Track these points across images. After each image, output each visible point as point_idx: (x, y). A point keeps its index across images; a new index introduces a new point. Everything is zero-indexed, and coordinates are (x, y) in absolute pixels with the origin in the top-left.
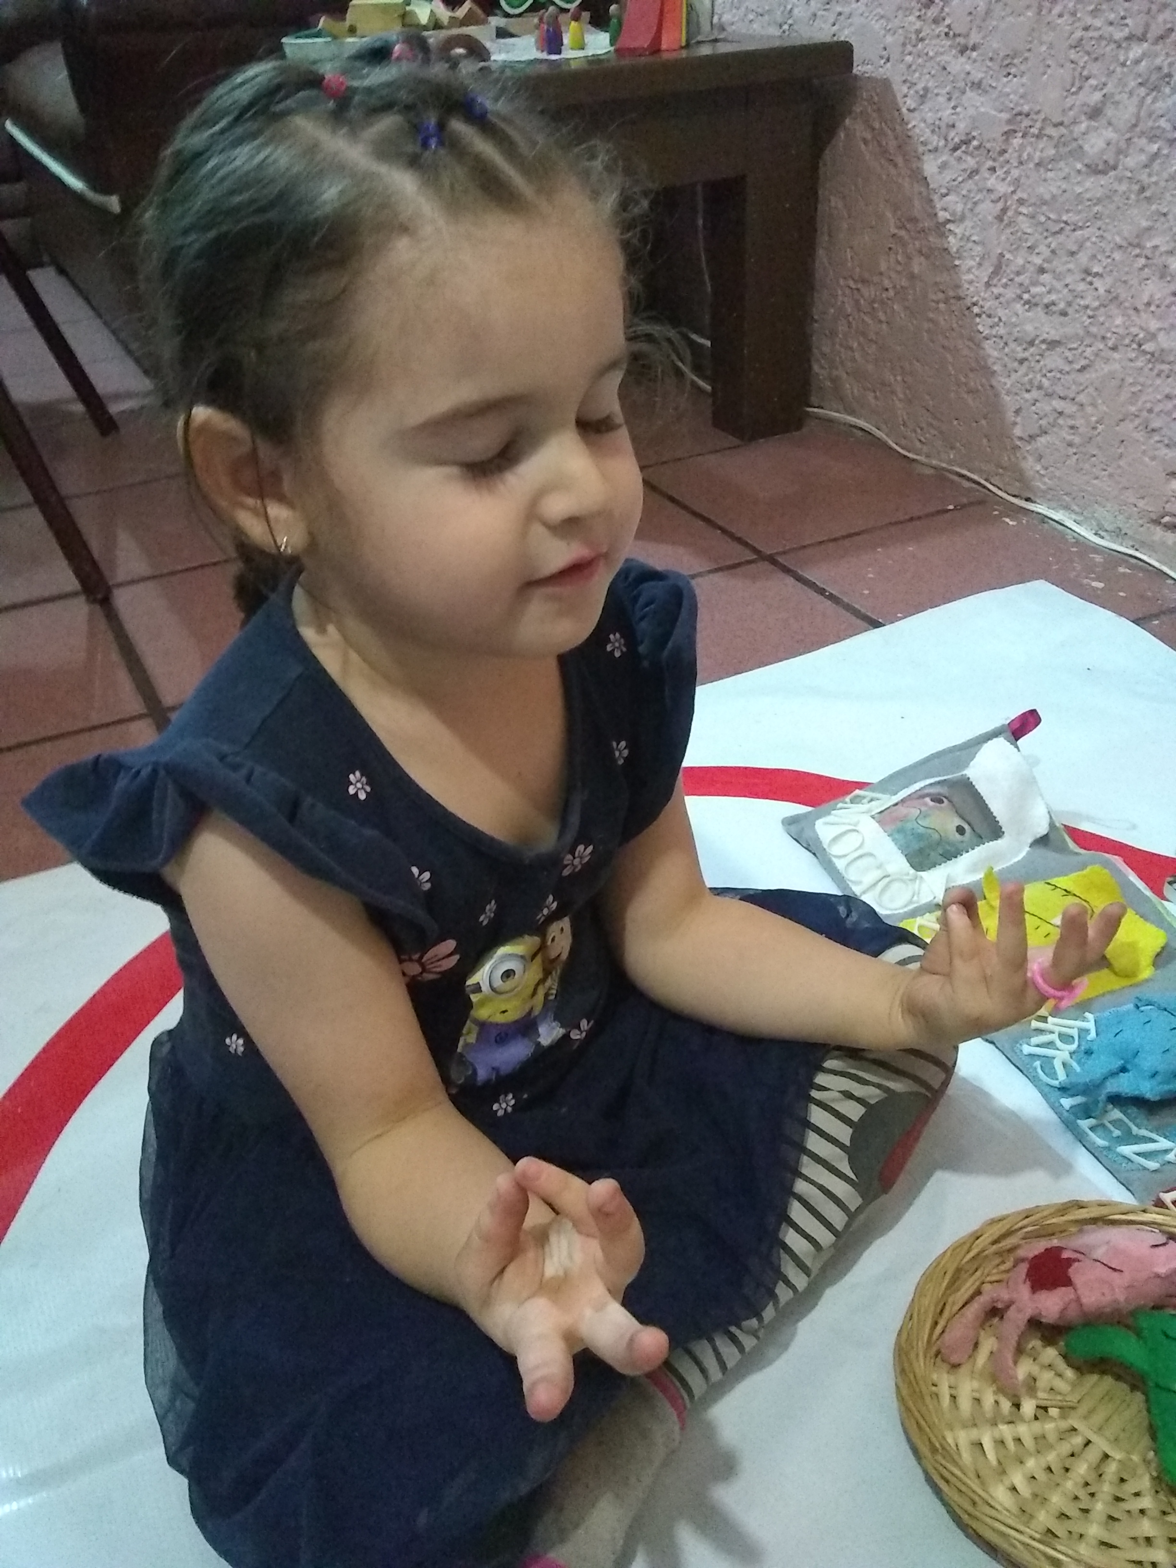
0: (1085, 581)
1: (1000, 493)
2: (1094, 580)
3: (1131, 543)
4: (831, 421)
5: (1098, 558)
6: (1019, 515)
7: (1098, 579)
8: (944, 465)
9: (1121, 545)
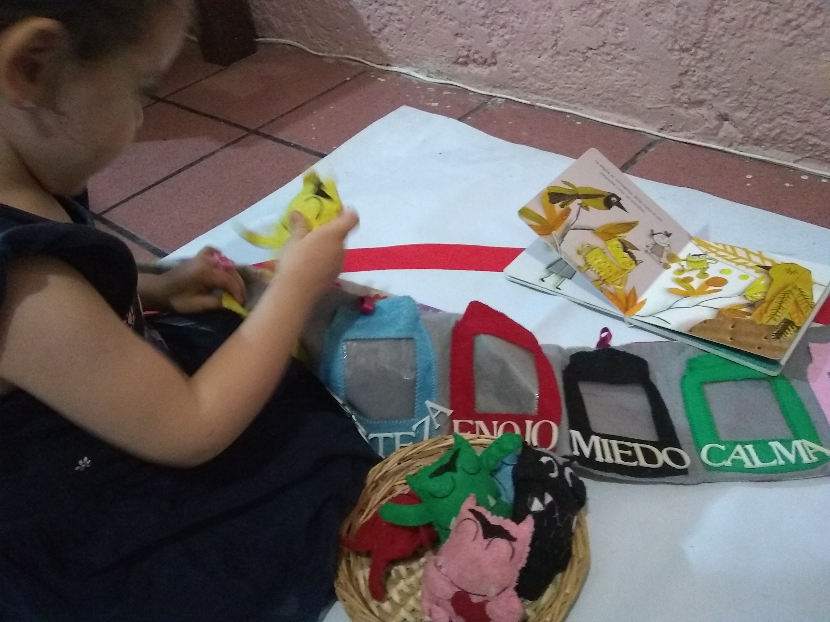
0: (429, 104)
1: (372, 64)
2: (432, 102)
3: (447, 77)
4: (271, 44)
5: (431, 89)
6: (385, 75)
7: (434, 101)
8: (339, 56)
9: (441, 79)
